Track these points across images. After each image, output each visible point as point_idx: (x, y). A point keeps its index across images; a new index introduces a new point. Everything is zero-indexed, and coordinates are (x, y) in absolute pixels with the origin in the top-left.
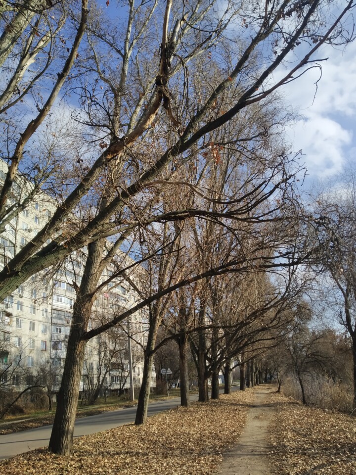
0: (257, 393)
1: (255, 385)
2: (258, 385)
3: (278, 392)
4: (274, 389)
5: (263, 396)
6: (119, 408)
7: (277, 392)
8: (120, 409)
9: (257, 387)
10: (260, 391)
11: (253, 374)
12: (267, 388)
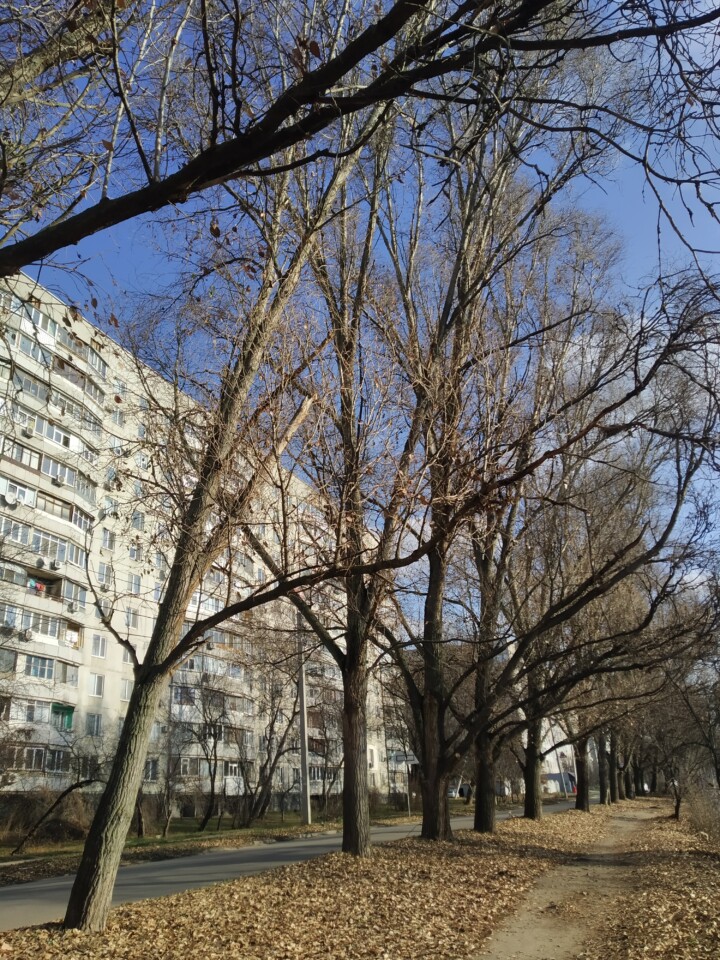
0: (621, 818)
1: (622, 798)
2: (630, 798)
3: (675, 816)
4: (669, 811)
5: (631, 826)
6: (256, 842)
7: (669, 818)
8: (258, 845)
9: (625, 803)
10: (630, 814)
11: (617, 772)
12: (651, 805)
